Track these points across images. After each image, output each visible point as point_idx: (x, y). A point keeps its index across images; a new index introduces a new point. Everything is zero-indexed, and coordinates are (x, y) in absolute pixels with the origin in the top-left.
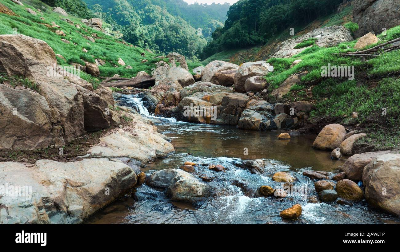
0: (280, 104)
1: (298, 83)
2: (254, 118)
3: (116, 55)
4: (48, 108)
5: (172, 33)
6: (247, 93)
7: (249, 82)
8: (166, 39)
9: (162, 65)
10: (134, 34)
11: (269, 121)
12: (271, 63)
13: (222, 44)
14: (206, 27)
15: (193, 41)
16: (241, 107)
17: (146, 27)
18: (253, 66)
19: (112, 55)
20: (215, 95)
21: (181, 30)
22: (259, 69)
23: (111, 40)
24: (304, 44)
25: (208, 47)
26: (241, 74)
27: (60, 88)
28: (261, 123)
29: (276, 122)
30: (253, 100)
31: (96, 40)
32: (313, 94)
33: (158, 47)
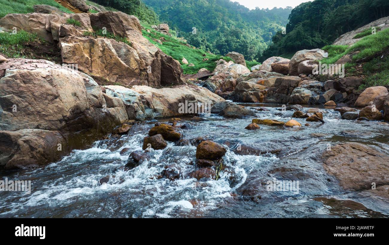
0: (330, 81)
1: (349, 62)
2: (304, 94)
3: (181, 55)
4: (138, 58)
5: (233, 38)
6: (300, 75)
7: (302, 65)
8: (226, 43)
9: (222, 63)
10: (197, 40)
11: (318, 96)
12: (326, 51)
13: (283, 47)
14: (267, 31)
15: (253, 45)
16: (292, 87)
17: (208, 33)
18: (307, 53)
19: (177, 55)
20: (270, 79)
21: (242, 35)
22: (313, 55)
23: (177, 43)
24: (364, 33)
25: (268, 51)
26: (295, 61)
27: (146, 47)
28: (310, 98)
29: (325, 97)
30: (305, 81)
31: (163, 42)
32: (363, 70)
33: (219, 52)
